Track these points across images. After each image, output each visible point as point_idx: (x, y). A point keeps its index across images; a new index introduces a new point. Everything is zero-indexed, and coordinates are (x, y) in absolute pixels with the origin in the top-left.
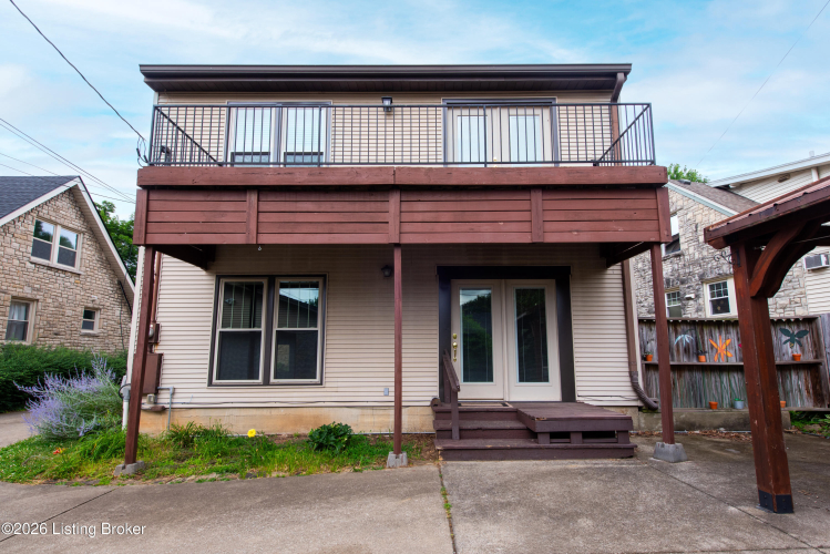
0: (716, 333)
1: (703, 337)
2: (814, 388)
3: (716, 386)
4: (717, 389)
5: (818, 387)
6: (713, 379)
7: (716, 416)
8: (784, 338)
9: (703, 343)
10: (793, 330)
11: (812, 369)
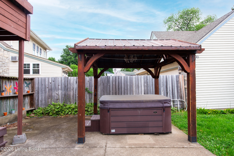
0: (7, 82)
1: (3, 84)
2: (31, 102)
3: (5, 105)
4: (5, 107)
5: (32, 102)
6: (4, 102)
7: (7, 118)
8: (26, 85)
9: (3, 87)
10: (28, 82)
11: (31, 96)
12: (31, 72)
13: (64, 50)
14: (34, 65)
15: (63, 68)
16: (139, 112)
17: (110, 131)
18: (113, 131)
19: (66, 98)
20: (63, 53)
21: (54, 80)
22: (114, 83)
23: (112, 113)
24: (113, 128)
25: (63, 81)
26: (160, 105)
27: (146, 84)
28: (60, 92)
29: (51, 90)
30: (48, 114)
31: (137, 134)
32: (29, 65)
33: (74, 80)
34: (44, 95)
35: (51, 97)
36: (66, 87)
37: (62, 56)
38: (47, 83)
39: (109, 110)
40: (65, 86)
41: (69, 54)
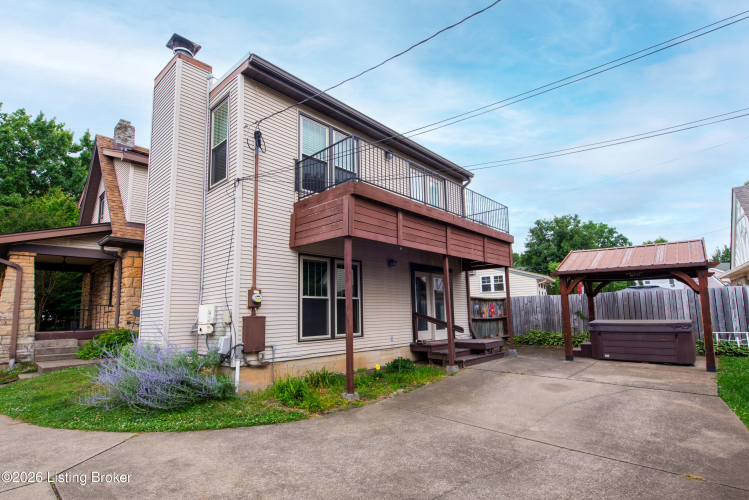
2: (504, 327)
5: (506, 327)
8: (498, 307)
10: (499, 303)
11: (504, 320)
12: (492, 280)
13: (532, 231)
14: (496, 277)
15: (539, 280)
16: (640, 337)
17: (603, 356)
18: (607, 356)
19: (549, 324)
20: (529, 239)
21: (531, 299)
22: (626, 303)
23: (604, 336)
24: (607, 353)
25: (543, 301)
26: (671, 330)
27: (693, 304)
28: (539, 316)
29: (527, 313)
30: (527, 343)
31: (640, 362)
32: (489, 278)
33: (556, 299)
34: (518, 319)
35: (528, 322)
36: (548, 309)
37: (528, 245)
38: (521, 304)
39: (600, 333)
40: (546, 308)
41: (544, 239)
